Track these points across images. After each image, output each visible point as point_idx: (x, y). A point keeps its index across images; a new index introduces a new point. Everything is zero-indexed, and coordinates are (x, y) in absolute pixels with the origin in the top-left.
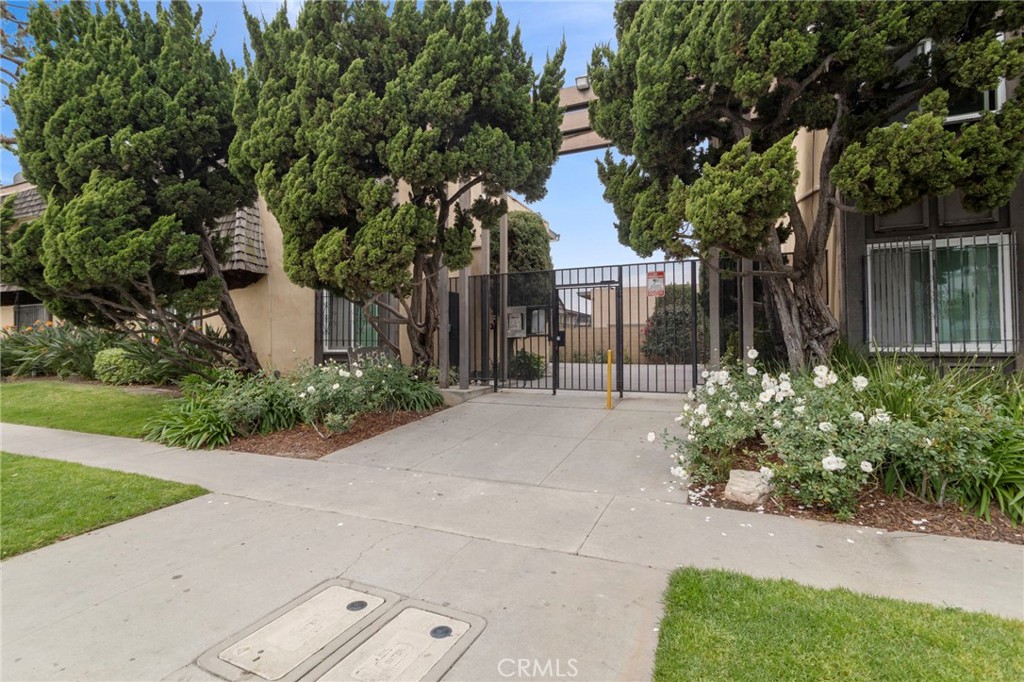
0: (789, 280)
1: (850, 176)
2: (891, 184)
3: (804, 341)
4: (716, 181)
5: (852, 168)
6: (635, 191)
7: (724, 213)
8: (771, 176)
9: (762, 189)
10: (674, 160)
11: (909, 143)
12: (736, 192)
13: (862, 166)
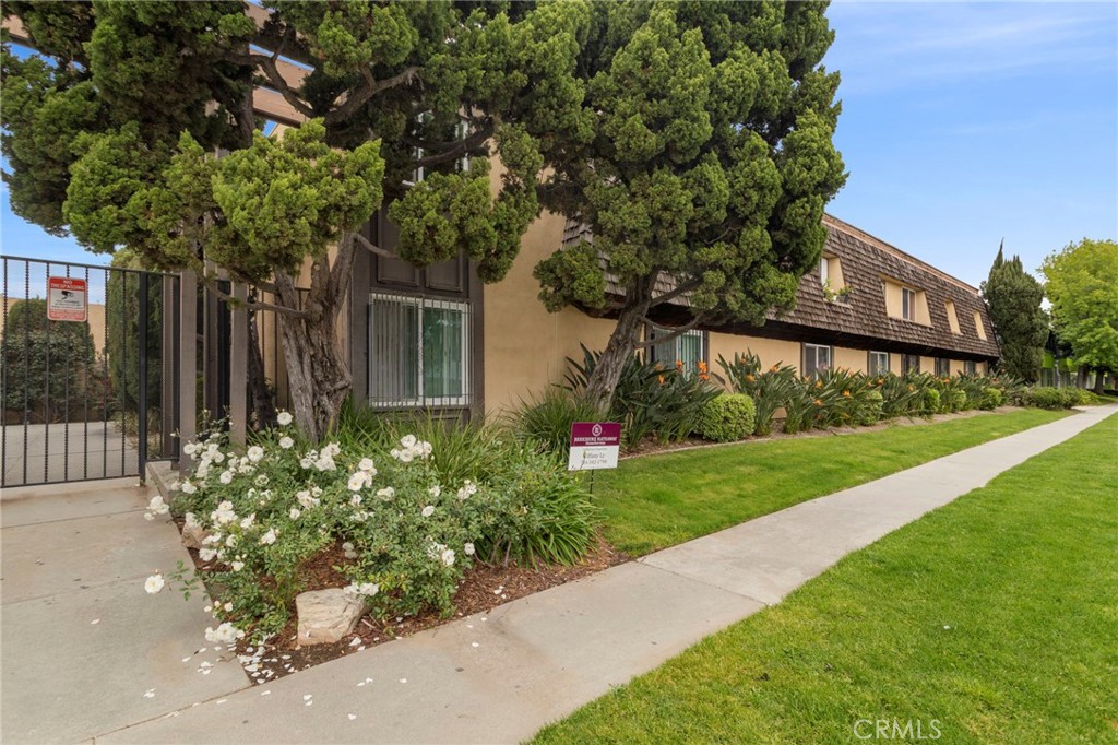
0: (303, 321)
1: (416, 216)
2: (449, 238)
3: (314, 395)
4: (278, 164)
5: (419, 208)
6: (78, 125)
7: (292, 217)
8: (358, 186)
9: (343, 198)
10: (176, 102)
11: (471, 200)
12: (310, 192)
13: (429, 209)
